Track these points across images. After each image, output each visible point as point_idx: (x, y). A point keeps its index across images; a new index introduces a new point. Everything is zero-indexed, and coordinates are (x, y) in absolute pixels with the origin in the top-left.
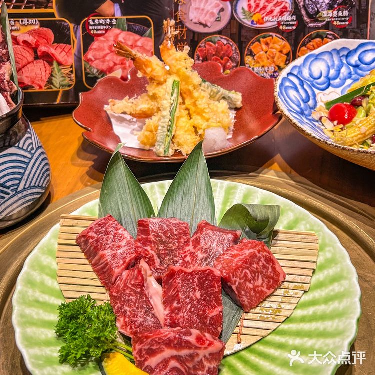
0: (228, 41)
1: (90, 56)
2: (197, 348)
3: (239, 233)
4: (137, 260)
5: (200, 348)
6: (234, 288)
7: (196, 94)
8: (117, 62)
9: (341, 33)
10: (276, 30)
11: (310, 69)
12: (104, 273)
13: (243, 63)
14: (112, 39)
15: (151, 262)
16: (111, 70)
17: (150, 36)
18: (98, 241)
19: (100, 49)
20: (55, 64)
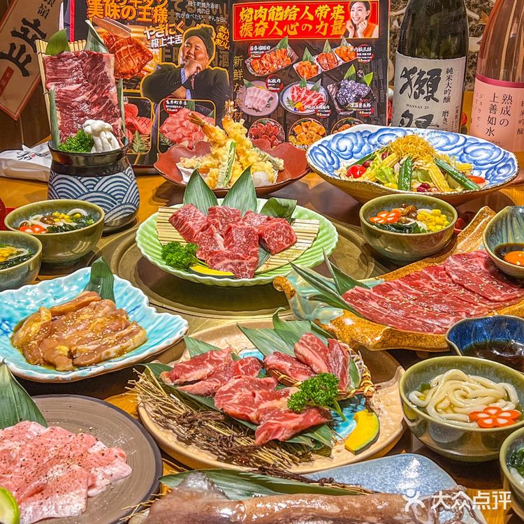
0: (275, 123)
1: (164, 128)
2: (243, 259)
3: (271, 217)
4: (208, 226)
5: (244, 259)
6: (266, 239)
7: (248, 152)
8: (185, 135)
9: (366, 121)
10: (314, 116)
11: (337, 144)
12: (188, 234)
13: (287, 140)
14: (182, 116)
15: (217, 226)
16: (180, 141)
17: (212, 117)
18: (183, 217)
19: (173, 124)
20: (137, 132)
